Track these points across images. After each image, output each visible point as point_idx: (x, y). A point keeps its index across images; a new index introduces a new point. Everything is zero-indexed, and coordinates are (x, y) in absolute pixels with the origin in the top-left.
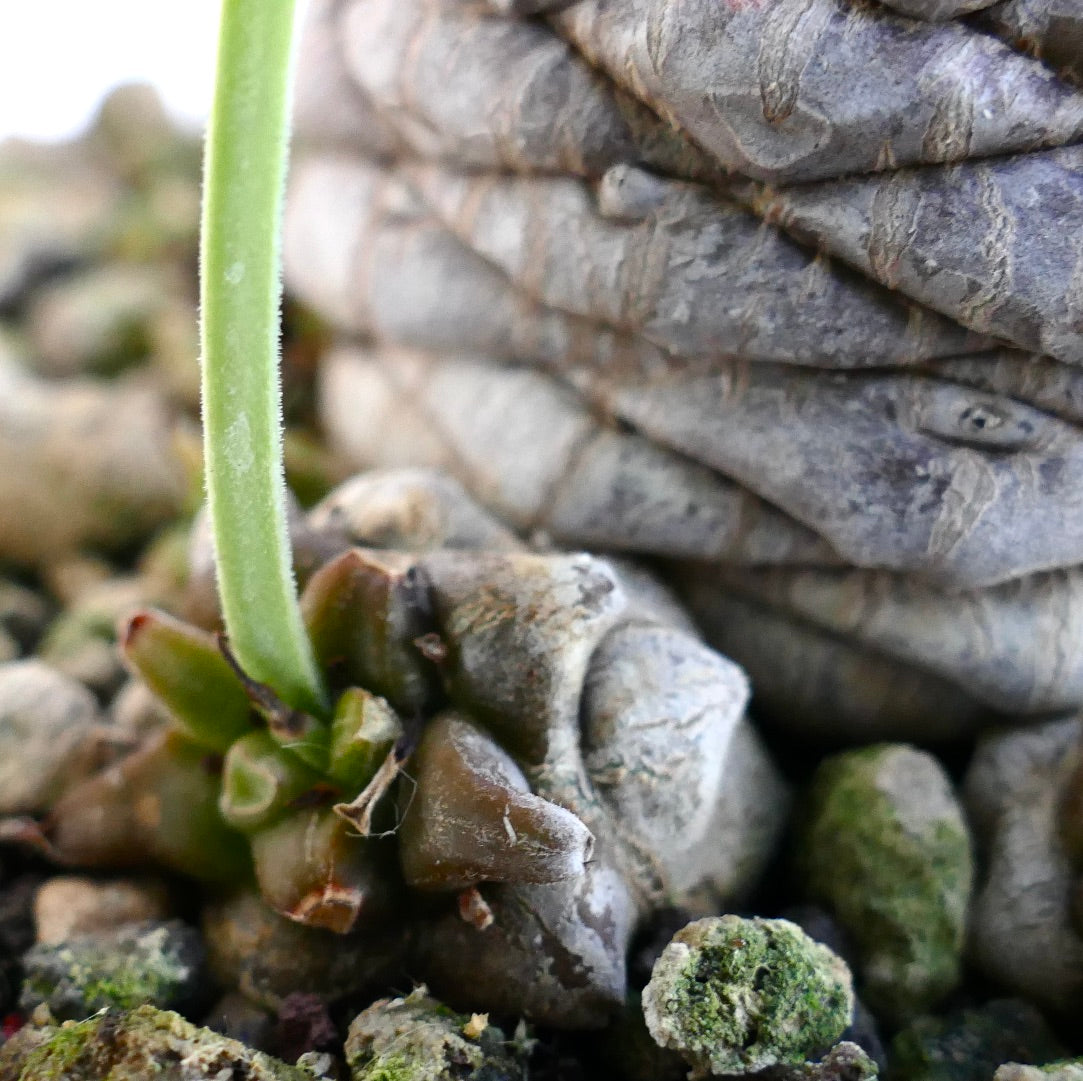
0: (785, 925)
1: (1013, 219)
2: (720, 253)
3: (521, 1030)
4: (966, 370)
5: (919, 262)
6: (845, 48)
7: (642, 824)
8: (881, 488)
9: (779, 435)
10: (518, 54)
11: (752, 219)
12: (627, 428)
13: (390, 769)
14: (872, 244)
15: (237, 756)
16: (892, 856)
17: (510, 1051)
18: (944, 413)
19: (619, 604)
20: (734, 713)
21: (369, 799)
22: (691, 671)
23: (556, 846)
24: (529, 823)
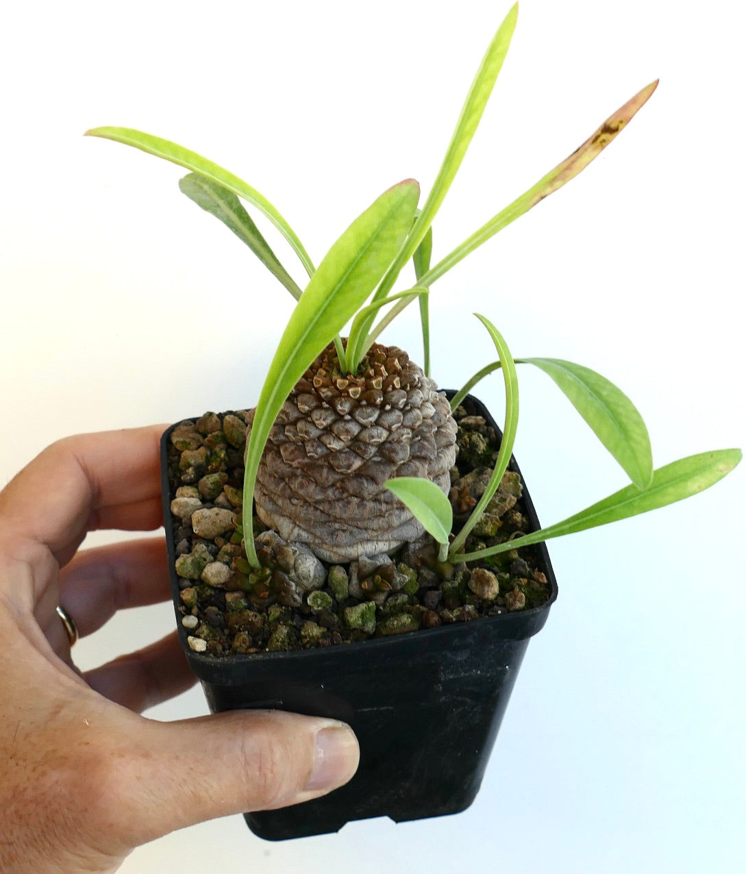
0: (325, 593)
1: (339, 507)
2: (307, 510)
3: (289, 607)
4: (339, 521)
5: (329, 512)
6: (317, 490)
7: (303, 581)
8: (330, 536)
9: (317, 529)
10: (279, 484)
11: (310, 505)
12: (299, 526)
13: (270, 578)
14: (324, 509)
15: (251, 575)
16: (337, 582)
17: (288, 610)
18: (337, 526)
19: (298, 553)
20: (314, 565)
21: (268, 581)
22: (308, 560)
23: (292, 586)
24: (288, 583)
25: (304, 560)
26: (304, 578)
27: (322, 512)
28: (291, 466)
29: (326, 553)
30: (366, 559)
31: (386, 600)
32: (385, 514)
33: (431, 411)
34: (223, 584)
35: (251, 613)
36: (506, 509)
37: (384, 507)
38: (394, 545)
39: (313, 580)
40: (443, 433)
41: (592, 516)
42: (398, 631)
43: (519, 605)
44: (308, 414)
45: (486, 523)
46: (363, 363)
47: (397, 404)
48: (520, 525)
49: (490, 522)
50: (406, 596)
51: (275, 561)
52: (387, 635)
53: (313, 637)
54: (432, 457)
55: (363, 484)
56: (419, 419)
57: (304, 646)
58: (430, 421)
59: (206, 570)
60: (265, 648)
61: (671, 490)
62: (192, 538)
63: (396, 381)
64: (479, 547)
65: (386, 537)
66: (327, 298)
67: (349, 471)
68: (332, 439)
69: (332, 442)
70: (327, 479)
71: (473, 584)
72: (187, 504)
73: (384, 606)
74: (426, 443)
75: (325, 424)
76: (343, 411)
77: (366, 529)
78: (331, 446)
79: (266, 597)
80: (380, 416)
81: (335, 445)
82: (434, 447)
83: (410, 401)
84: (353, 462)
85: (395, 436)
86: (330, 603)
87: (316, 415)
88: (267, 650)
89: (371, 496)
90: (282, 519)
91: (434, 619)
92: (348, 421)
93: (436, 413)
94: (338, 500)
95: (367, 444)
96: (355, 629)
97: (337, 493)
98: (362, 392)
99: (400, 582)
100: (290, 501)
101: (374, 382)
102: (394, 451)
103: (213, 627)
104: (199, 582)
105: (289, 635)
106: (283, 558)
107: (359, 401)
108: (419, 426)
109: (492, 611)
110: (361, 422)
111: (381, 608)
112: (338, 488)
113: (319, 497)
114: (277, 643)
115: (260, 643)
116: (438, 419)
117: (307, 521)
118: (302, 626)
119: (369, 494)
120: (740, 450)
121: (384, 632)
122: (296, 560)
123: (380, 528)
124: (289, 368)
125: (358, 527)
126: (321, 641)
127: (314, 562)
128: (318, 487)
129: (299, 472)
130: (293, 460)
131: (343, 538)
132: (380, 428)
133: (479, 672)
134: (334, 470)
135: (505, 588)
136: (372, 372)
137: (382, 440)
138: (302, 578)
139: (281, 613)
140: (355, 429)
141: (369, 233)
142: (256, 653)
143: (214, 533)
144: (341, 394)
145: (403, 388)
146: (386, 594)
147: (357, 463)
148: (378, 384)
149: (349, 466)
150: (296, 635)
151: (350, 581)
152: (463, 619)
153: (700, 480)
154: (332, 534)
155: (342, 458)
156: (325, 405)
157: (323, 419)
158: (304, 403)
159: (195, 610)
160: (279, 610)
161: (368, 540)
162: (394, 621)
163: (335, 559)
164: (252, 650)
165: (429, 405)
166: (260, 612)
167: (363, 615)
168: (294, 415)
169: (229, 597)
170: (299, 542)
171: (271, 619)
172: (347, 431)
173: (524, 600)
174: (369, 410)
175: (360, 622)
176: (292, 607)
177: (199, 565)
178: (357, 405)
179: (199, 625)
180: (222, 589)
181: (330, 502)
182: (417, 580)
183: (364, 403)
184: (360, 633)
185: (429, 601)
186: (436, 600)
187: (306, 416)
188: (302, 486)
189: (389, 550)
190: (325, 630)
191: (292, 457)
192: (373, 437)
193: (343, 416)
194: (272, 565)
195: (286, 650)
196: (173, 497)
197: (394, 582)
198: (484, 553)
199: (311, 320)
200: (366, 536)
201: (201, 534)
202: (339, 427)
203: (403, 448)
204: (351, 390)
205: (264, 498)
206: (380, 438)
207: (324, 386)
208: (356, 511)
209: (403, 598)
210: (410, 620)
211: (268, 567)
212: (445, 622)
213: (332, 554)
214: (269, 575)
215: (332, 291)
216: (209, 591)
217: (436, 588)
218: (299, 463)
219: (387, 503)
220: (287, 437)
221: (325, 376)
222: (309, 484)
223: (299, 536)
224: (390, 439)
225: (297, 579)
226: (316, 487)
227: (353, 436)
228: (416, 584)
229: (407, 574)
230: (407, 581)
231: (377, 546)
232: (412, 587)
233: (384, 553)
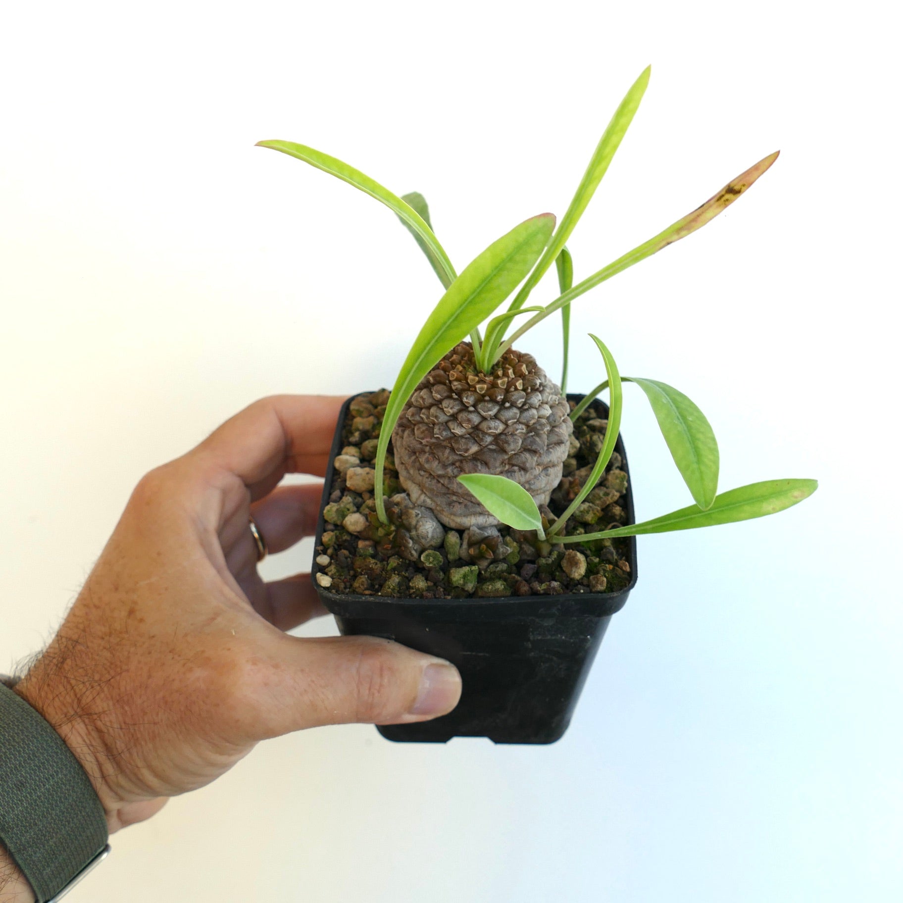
0: (437, 553)
2: (430, 481)
3: (407, 561)
5: (448, 486)
6: (439, 467)
7: (422, 540)
8: (448, 506)
9: (438, 498)
10: (411, 456)
11: (434, 478)
12: (425, 493)
13: (394, 533)
14: (444, 483)
15: (380, 529)
16: (451, 545)
17: (406, 563)
18: (454, 498)
19: (420, 516)
20: (433, 528)
21: (392, 536)
22: (428, 523)
23: (409, 543)
24: (406, 541)
25: (424, 522)
27: (443, 485)
28: (421, 443)
29: (446, 520)
30: (476, 529)
31: (488, 566)
33: (547, 411)
34: (358, 532)
35: (373, 561)
36: (608, 503)
39: (431, 540)
40: (556, 432)
41: (673, 521)
42: (492, 595)
43: (601, 588)
44: (440, 401)
45: (588, 512)
46: (497, 364)
47: (516, 403)
48: (618, 518)
49: (591, 512)
50: (506, 565)
51: (400, 520)
52: (482, 597)
53: (418, 589)
54: (541, 451)
55: (477, 466)
56: (533, 418)
57: (410, 595)
58: (544, 421)
59: (346, 519)
60: (378, 592)
61: (747, 508)
62: (344, 490)
63: (519, 384)
64: (578, 532)
66: (460, 307)
67: (467, 454)
68: (456, 424)
69: (456, 428)
70: (448, 458)
71: (564, 563)
72: (347, 461)
73: (486, 571)
74: (537, 439)
75: (451, 411)
76: (469, 403)
78: (455, 431)
79: (389, 548)
80: (499, 411)
81: (458, 431)
82: (544, 443)
83: (529, 401)
84: (471, 448)
85: (510, 430)
86: (441, 562)
87: (445, 404)
88: (380, 594)
90: (414, 485)
91: (525, 588)
92: (471, 412)
93: (552, 414)
95: (484, 433)
96: (457, 587)
97: (455, 471)
98: (488, 389)
99: (503, 553)
100: (419, 472)
101: (499, 382)
102: (507, 442)
103: (342, 568)
104: (340, 527)
105: (399, 584)
106: (407, 519)
107: (483, 396)
108: (534, 424)
109: (576, 590)
110: (482, 414)
111: (483, 572)
112: (457, 467)
113: (440, 472)
114: (388, 590)
115: (377, 586)
116: (553, 420)
117: (432, 490)
118: (413, 578)
120: (817, 481)
121: (480, 594)
122: (418, 521)
124: (421, 362)
125: (472, 502)
126: (424, 593)
127: (433, 526)
128: (440, 464)
129: (427, 449)
130: (423, 439)
131: (458, 509)
132: (498, 422)
133: (563, 637)
134: (455, 451)
135: (591, 571)
136: (500, 373)
137: (498, 431)
138: (421, 538)
139: (398, 564)
140: (476, 419)
141: (504, 255)
142: (371, 595)
143: (363, 489)
144: (470, 388)
145: (524, 390)
146: (488, 561)
147: (474, 449)
148: (503, 384)
149: (467, 450)
150: (405, 586)
151: (461, 545)
152: (549, 593)
153: (775, 503)
154: (450, 504)
155: (462, 444)
156: (455, 396)
157: (451, 408)
158: (437, 392)
159: (330, 551)
160: (397, 561)
161: (480, 514)
162: (489, 586)
163: (453, 525)
164: (367, 592)
165: (547, 407)
166: (382, 560)
167: (465, 576)
168: (429, 401)
169: (361, 544)
170: (425, 507)
171: (389, 568)
172: (469, 421)
173: (605, 584)
174: (490, 405)
175: (461, 582)
176: (410, 561)
177: (343, 514)
178: (480, 399)
179: (330, 564)
180: (357, 537)
181: (449, 477)
182: (519, 553)
183: (487, 398)
184: (460, 591)
185: (524, 572)
186: (531, 572)
187: (438, 403)
188: (428, 461)
189: (497, 525)
190: (432, 584)
191: (422, 436)
192: (490, 428)
193: (468, 407)
194: (398, 523)
195: (394, 597)
196: (339, 454)
197: (497, 551)
198: (581, 537)
199: (445, 323)
200: (478, 510)
201: (352, 488)
202: (462, 416)
203: (515, 441)
204: (478, 386)
205: (401, 466)
206: (497, 430)
207: (457, 380)
209: (503, 566)
210: (503, 587)
211: (394, 524)
212: (535, 593)
213: (450, 521)
214: (394, 531)
215: (466, 300)
216: (346, 536)
217: (533, 562)
218: (427, 442)
220: (422, 418)
221: (461, 372)
222: (433, 460)
223: (424, 501)
224: (506, 432)
225: (416, 538)
226: (438, 464)
227: (474, 425)
228: (517, 557)
229: (510, 548)
230: (509, 552)
231: (487, 519)
232: (513, 558)
233: (493, 526)
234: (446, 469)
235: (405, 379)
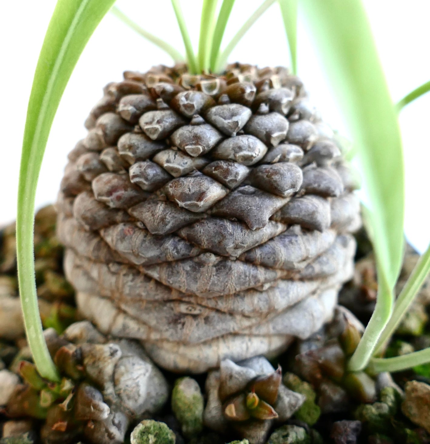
0: (163, 424)
1: (185, 273)
4: (186, 299)
5: (169, 282)
6: (147, 243)
7: (127, 401)
8: (172, 325)
9: (151, 315)
10: (91, 240)
12: (125, 312)
13: (70, 396)
14: (160, 278)
15: (43, 393)
16: (185, 404)
18: (183, 308)
19: (119, 354)
20: (148, 375)
21: (66, 403)
22: (137, 367)
23: (101, 411)
24: (96, 407)
25: (129, 366)
26: (129, 398)
27: (158, 283)
28: (107, 207)
31: (267, 437)
32: (262, 286)
37: (262, 274)
38: (277, 343)
39: (146, 401)
44: (136, 118)
50: (302, 430)
51: (80, 368)
54: (337, 192)
55: (225, 228)
65: (263, 330)
67: (201, 204)
68: (172, 153)
69: (172, 159)
70: (163, 219)
74: (324, 173)
76: (191, 110)
77: (231, 313)
78: (170, 165)
79: (64, 430)
80: (252, 118)
81: (178, 164)
85: (277, 153)
87: (146, 118)
89: (239, 252)
92: (198, 124)
94: (184, 259)
95: (231, 160)
97: (180, 246)
98: (222, 87)
99: (291, 406)
100: (109, 268)
106: (94, 363)
107: (217, 96)
110: (219, 125)
112: (182, 239)
113: (152, 253)
117: (137, 300)
119: (236, 248)
122: (115, 367)
123: (254, 311)
125: (218, 311)
127: (147, 371)
128: (149, 238)
129: (119, 214)
130: (109, 194)
134: (175, 205)
137: (255, 157)
138: (125, 398)
140: (210, 136)
146: (267, 426)
147: (214, 192)
151: (206, 402)
156: (161, 103)
158: (129, 104)
161: (235, 335)
163: (183, 364)
168: (114, 127)
170: (126, 339)
172: (197, 139)
174: (233, 108)
178: (213, 101)
181: (169, 264)
182: (316, 401)
183: (226, 99)
187: (131, 124)
188: (123, 237)
189: (269, 352)
191: (107, 189)
192: (241, 150)
194: (76, 376)
197: (280, 404)
200: (232, 325)
208: (214, 279)
211: (68, 377)
214: (69, 392)
219: (266, 266)
222: (134, 233)
223: (125, 327)
224: (269, 159)
225: (115, 400)
226: (145, 236)
227: (208, 146)
228: (316, 409)
229: (300, 392)
230: (301, 402)
231: (249, 344)
232: (309, 414)
233: (260, 356)
234: (161, 245)
235: (59, 45)
